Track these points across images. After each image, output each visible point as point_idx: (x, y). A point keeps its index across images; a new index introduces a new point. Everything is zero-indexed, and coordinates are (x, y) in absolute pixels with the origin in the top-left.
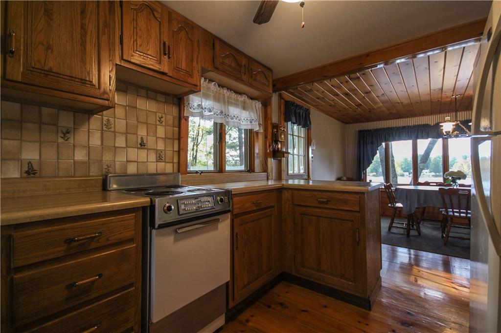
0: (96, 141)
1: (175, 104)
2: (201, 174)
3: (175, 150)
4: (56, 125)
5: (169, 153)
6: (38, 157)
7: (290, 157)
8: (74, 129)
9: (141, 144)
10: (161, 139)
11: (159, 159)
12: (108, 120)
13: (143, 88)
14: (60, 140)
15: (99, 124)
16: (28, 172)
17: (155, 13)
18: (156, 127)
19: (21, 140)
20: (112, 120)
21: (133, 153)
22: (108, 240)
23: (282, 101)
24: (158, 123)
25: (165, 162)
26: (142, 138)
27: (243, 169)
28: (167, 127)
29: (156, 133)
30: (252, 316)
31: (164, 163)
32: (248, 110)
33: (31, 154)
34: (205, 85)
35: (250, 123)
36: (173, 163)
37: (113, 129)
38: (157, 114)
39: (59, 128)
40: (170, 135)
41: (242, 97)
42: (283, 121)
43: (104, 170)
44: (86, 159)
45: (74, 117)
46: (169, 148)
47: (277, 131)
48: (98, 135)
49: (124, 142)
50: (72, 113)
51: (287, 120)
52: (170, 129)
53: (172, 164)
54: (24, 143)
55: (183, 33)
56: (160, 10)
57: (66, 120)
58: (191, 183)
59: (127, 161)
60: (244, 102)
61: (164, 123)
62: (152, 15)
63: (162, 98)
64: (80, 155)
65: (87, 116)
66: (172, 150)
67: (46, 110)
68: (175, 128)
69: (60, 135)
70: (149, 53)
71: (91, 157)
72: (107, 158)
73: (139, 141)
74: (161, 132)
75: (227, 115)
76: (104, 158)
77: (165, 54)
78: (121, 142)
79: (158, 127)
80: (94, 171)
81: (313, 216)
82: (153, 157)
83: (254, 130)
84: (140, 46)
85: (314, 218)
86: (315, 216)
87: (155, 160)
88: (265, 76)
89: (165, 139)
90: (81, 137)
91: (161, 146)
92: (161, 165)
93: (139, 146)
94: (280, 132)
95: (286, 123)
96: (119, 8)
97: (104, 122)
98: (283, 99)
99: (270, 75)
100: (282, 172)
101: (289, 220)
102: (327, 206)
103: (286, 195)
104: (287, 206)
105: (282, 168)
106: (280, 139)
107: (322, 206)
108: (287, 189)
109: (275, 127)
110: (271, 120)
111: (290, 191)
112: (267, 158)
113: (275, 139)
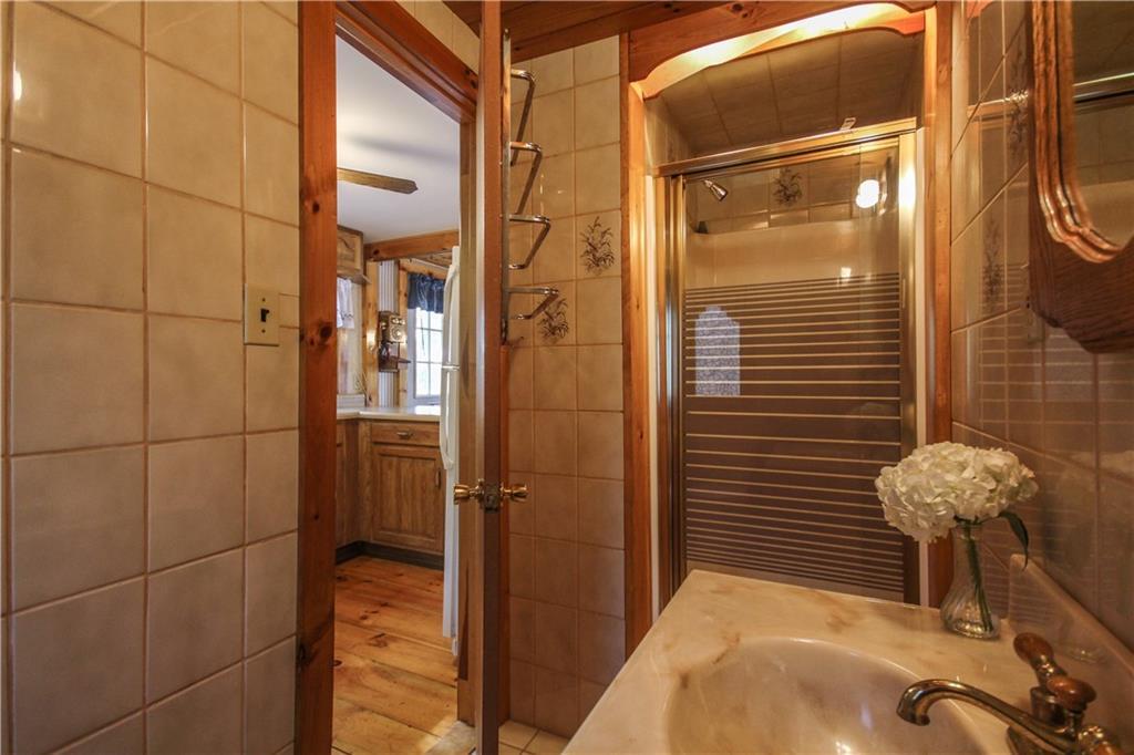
7: (420, 367)
23: (401, 272)
42: (402, 308)
47: (387, 326)
51: (412, 304)
81: (395, 456)
85: (396, 459)
86: (398, 456)
88: (346, 244)
94: (392, 327)
95: (411, 311)
98: (404, 269)
99: (357, 240)
100: (401, 394)
101: (367, 465)
102: (409, 442)
103: (363, 429)
104: (364, 445)
105: (401, 387)
106: (393, 339)
107: (403, 442)
108: (364, 420)
109: (383, 317)
110: (376, 305)
111: (368, 423)
112: (365, 370)
113: (383, 339)
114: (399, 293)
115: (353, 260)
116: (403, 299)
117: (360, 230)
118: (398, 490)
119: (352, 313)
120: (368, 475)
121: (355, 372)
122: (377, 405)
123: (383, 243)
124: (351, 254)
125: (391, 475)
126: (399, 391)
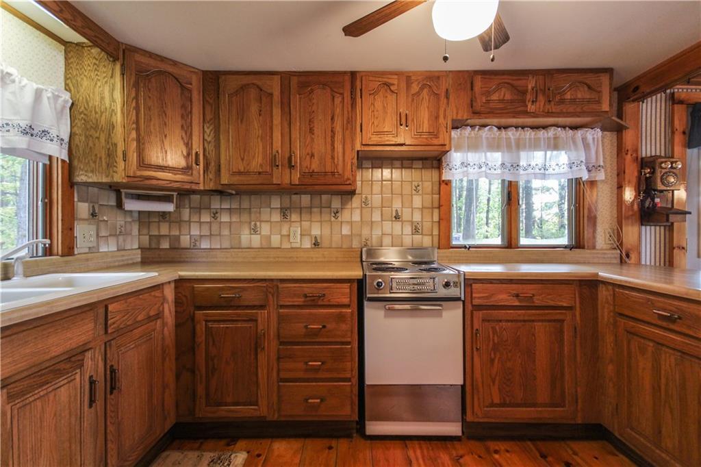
0: (356, 217)
1: (435, 168)
2: (469, 249)
3: (434, 220)
4: (330, 207)
5: (427, 225)
6: (320, 233)
8: (342, 209)
9: (395, 217)
10: (418, 210)
11: (416, 231)
12: (366, 197)
13: (397, 159)
14: (333, 219)
15: (359, 202)
16: (315, 244)
17: (392, 88)
18: (412, 198)
19: (311, 221)
20: (369, 197)
21: (387, 226)
22: (329, 301)
24: (414, 192)
25: (422, 234)
26: (397, 210)
27: (566, 243)
28: (425, 196)
29: (412, 203)
30: (508, 451)
31: (421, 236)
32: (563, 149)
33: (316, 231)
34: (473, 135)
35: (569, 170)
36: (432, 235)
37: (370, 206)
38: (414, 183)
39: (332, 210)
40: (428, 204)
41: (548, 133)
42: (678, 148)
43: (363, 243)
44: (349, 233)
45: (341, 199)
46: (428, 218)
47: (653, 173)
48: (358, 211)
49: (380, 216)
50: (340, 196)
51: (694, 145)
52: (428, 198)
53: (431, 237)
54: (313, 223)
55: (425, 91)
56: (396, 82)
57: (336, 203)
58: (455, 260)
59: (382, 234)
60: (556, 138)
61: (420, 192)
62: (388, 91)
63: (419, 164)
64: (346, 230)
65: (350, 196)
66: (431, 220)
67: (324, 197)
68: (434, 196)
69: (333, 215)
70: (385, 130)
71: (353, 232)
72: (366, 232)
73: (394, 214)
74: (417, 201)
75: (514, 165)
76: (363, 233)
77: (401, 125)
78: (377, 217)
79: (414, 197)
80: (356, 244)
81: (650, 340)
82: (408, 229)
83: (584, 179)
84: (377, 126)
85: (651, 344)
86: (655, 342)
87: (410, 233)
88: (588, 87)
89: (423, 209)
90: (345, 215)
91: (417, 217)
92: (417, 238)
93: (394, 219)
94: (660, 172)
96: (360, 100)
97: (363, 200)
98: (681, 102)
99: (605, 79)
100: (675, 251)
101: (609, 339)
102: (672, 326)
103: (603, 293)
104: (605, 314)
105: (675, 243)
106: (660, 187)
107: (664, 324)
108: (605, 283)
109: (648, 164)
110: (636, 151)
111: (610, 287)
112: (620, 224)
113: (647, 188)
114: (673, 133)
115: (599, 102)
116: (678, 138)
117: (606, 66)
118: (656, 388)
119: (602, 164)
120: (610, 351)
121: (607, 226)
122: (639, 263)
123: (644, 75)
124: (594, 96)
125: (644, 365)
126: (672, 249)
